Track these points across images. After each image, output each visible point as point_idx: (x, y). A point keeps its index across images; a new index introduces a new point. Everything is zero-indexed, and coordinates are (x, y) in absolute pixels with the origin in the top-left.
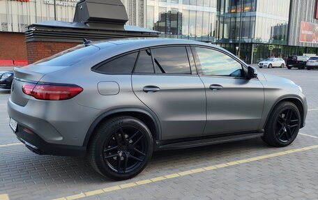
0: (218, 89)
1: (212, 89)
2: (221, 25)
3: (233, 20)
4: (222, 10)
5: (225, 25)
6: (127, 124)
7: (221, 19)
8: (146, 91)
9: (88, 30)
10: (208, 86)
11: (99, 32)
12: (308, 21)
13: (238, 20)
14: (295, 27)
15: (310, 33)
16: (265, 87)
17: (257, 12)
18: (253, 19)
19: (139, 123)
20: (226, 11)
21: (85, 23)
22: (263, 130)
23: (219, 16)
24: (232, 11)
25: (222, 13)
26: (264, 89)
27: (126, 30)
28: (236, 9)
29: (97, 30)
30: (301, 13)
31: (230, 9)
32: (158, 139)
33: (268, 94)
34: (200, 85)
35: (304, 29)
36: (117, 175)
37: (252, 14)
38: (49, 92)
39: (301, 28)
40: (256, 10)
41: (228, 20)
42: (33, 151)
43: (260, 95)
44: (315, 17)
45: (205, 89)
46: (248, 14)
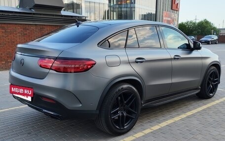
0: (178, 59)
1: (175, 59)
2: (112, 13)
3: (120, 9)
4: (112, 3)
5: (115, 13)
6: (126, 89)
7: (112, 9)
8: (137, 62)
9: (34, 14)
10: (173, 57)
11: (42, 16)
12: (168, 11)
13: (123, 9)
14: (160, 15)
15: (169, 19)
17: (136, 4)
18: (133, 9)
19: (133, 88)
20: (115, 3)
21: (30, 9)
22: (200, 87)
23: (110, 6)
24: (119, 3)
25: (112, 4)
26: (202, 58)
27: (63, 14)
28: (121, 2)
29: (41, 14)
30: (163, 6)
31: (117, 1)
34: (168, 57)
35: (166, 16)
36: (119, 131)
37: (132, 5)
38: (66, 66)
39: (164, 16)
40: (135, 3)
41: (117, 10)
44: (172, 9)
45: (171, 59)
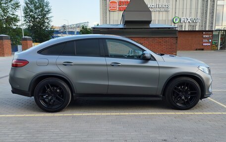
1: (113, 65)
22: (162, 96)
26: (159, 67)
27: (151, 27)
29: (131, 29)
32: (74, 93)
33: (162, 71)
43: (156, 71)
45: (107, 65)
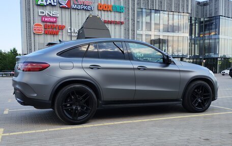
0: (144, 69)
1: (139, 69)
2: (193, 45)
3: (202, 42)
4: (193, 35)
5: (196, 45)
7: (193, 41)
8: (92, 68)
10: (136, 67)
13: (207, 41)
16: (181, 69)
17: (220, 36)
18: (217, 41)
20: (197, 36)
22: (181, 99)
23: (191, 39)
24: (201, 36)
25: (193, 37)
26: (180, 71)
28: (204, 34)
31: (199, 34)
32: (101, 100)
33: (182, 74)
36: (72, 121)
37: (216, 37)
40: (219, 34)
41: (198, 42)
42: (21, 104)
43: (177, 74)
45: (134, 69)
46: (213, 37)
